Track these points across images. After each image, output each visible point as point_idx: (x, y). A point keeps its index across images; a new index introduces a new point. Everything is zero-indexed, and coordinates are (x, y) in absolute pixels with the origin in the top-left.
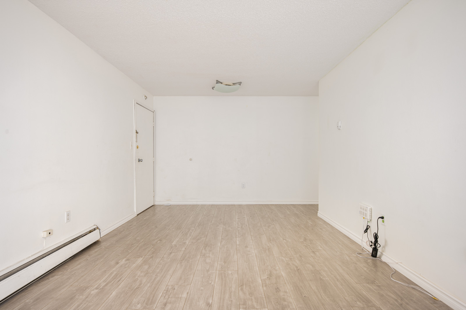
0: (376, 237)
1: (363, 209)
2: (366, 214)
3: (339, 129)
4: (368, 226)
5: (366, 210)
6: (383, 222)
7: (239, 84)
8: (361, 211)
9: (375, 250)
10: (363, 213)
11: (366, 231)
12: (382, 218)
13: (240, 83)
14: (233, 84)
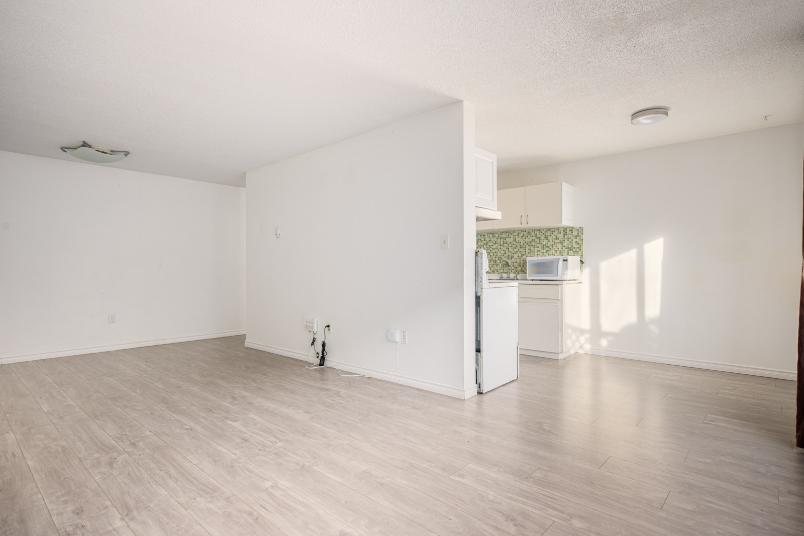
0: (324, 345)
1: (309, 323)
2: (312, 327)
3: (278, 237)
4: (314, 338)
5: (312, 323)
6: (329, 330)
7: (125, 155)
8: (307, 326)
9: (323, 359)
10: (309, 326)
11: (313, 344)
12: (328, 326)
13: (127, 154)
14: (111, 151)
